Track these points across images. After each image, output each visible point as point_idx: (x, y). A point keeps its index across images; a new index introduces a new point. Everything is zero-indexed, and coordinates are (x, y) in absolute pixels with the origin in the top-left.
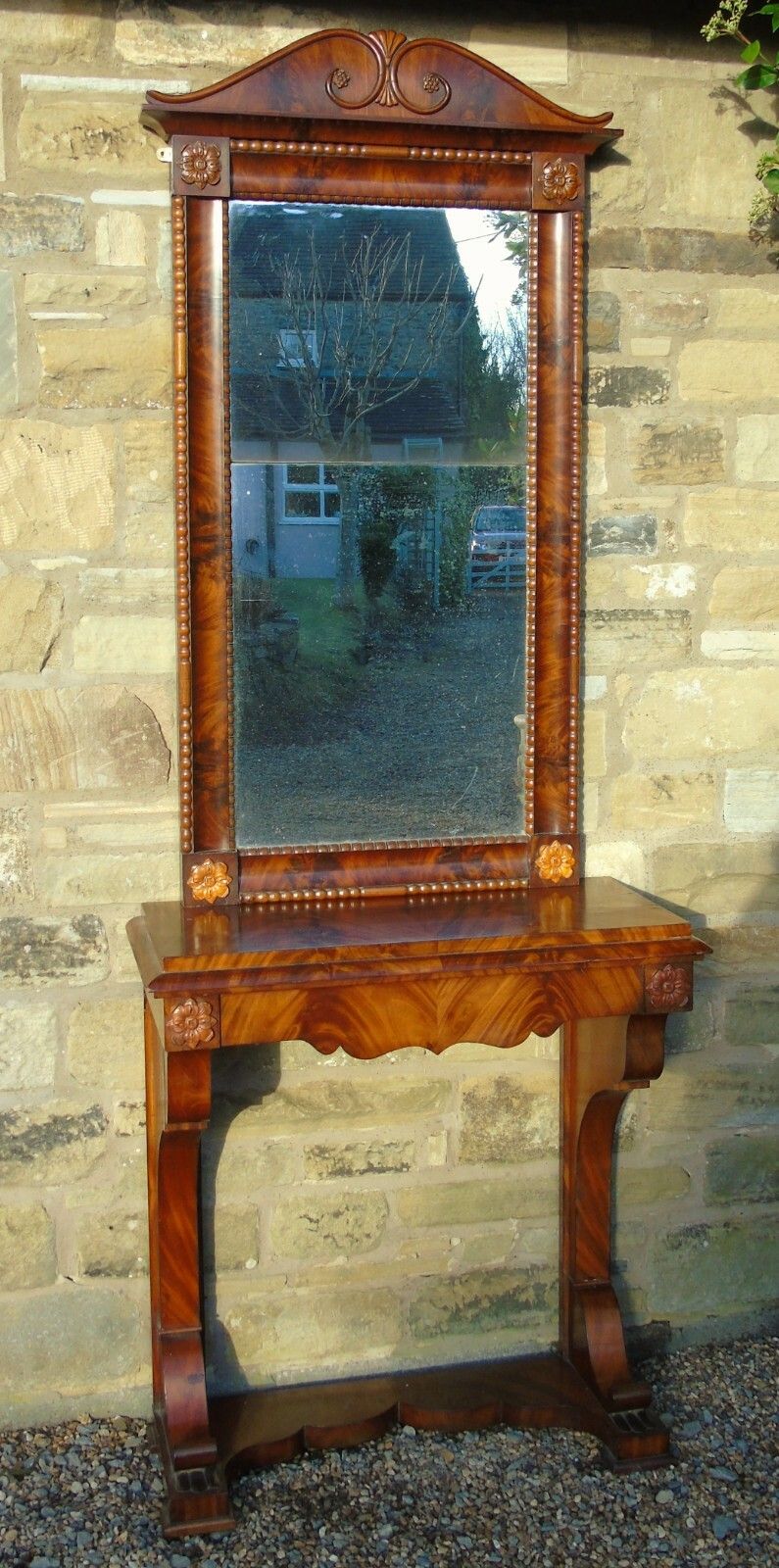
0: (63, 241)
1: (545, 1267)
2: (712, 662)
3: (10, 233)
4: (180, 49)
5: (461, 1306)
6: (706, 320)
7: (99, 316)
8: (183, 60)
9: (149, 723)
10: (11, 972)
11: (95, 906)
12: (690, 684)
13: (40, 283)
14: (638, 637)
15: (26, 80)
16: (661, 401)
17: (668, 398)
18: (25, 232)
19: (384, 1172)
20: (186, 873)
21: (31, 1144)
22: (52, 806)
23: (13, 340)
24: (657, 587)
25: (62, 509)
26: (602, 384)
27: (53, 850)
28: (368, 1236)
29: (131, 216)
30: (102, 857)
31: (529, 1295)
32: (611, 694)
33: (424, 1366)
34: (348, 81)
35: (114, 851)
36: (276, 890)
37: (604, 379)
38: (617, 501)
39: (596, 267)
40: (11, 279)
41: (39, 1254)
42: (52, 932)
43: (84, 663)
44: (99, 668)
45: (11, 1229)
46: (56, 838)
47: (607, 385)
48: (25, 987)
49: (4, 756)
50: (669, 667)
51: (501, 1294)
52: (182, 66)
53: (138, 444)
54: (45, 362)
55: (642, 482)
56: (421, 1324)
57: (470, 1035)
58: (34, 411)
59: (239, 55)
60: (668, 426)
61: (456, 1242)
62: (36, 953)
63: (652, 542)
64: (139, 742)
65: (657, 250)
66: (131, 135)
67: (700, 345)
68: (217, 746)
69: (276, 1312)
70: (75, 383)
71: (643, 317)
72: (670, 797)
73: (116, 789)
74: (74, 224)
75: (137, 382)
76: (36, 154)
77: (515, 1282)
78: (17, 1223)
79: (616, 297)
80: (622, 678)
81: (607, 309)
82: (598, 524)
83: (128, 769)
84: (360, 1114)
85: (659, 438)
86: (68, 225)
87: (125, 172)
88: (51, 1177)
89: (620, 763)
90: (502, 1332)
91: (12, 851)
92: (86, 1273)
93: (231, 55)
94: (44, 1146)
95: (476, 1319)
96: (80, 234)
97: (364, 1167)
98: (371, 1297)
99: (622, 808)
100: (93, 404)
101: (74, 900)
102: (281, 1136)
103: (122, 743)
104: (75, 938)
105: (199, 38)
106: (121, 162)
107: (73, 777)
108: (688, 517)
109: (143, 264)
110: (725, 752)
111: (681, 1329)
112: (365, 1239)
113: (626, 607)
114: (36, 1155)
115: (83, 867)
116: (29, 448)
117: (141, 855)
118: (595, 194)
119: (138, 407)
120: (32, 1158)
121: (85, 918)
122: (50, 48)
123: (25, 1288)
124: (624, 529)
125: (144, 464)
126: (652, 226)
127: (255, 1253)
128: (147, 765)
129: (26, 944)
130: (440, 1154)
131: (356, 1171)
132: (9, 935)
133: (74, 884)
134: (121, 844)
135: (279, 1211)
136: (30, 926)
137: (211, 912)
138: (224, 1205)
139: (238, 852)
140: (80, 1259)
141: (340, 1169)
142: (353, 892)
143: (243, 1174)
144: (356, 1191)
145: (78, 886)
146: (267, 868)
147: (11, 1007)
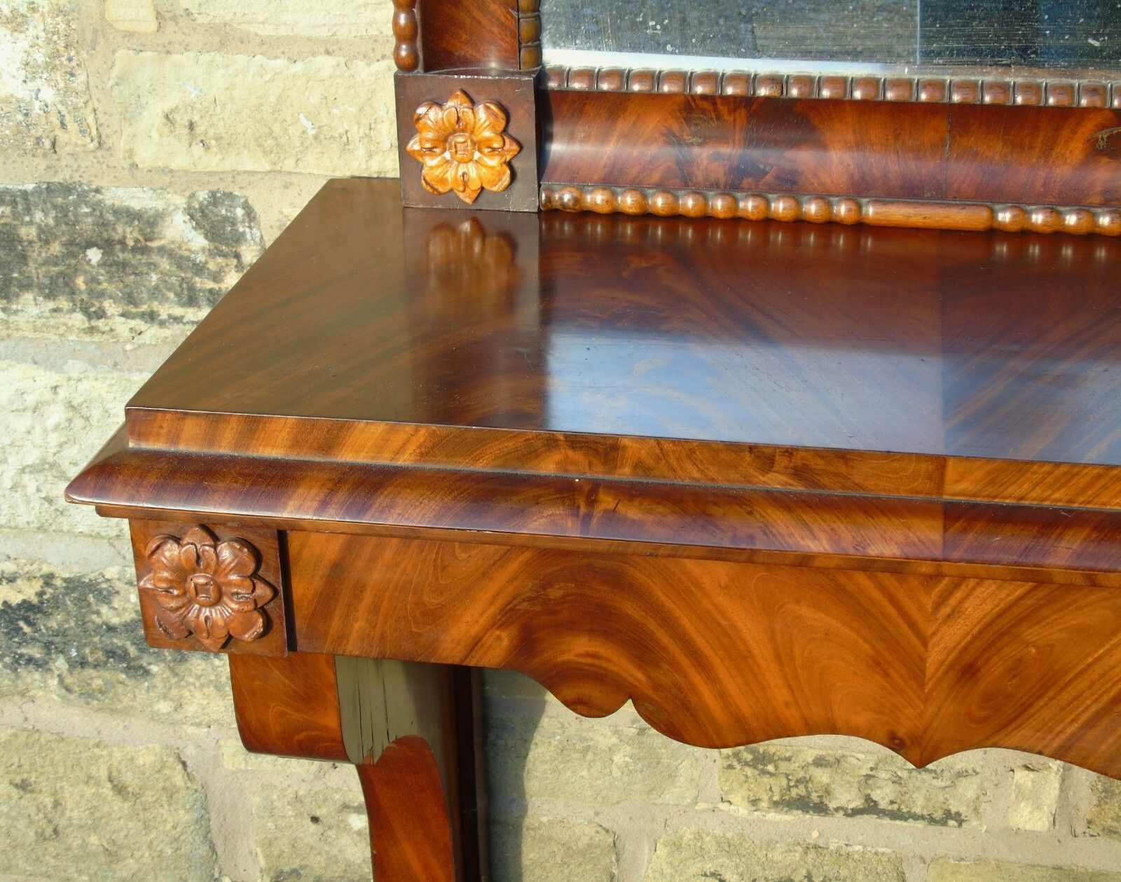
10: (63, 303)
11: (235, 174)
19: (906, 819)
20: (407, 125)
27: (129, 35)
30: (241, 59)
35: (268, 46)
36: (636, 186)
41: (176, 840)
42: (149, 223)
45: (120, 790)
46: (133, 6)
48: (97, 338)
57: (1024, 733)
62: (115, 267)
78: (128, 778)
88: (191, 710)
91: (36, 29)
97: (858, 803)
101: (182, 157)
104: (198, 241)
114: (154, 668)
115: (197, 78)
117: (329, 62)
120: (147, 672)
121: (215, 199)
129: (90, 244)
130: (1039, 807)
131: (837, 810)
132: (51, 222)
133: (182, 119)
134: (282, 31)
135: (662, 851)
136: (97, 206)
137: (466, 227)
138: (545, 819)
139: (541, 77)
140: (262, 862)
141: (801, 798)
142: (842, 210)
143: (585, 773)
144: (833, 847)
145: (191, 126)
146: (622, 126)
147: (75, 375)
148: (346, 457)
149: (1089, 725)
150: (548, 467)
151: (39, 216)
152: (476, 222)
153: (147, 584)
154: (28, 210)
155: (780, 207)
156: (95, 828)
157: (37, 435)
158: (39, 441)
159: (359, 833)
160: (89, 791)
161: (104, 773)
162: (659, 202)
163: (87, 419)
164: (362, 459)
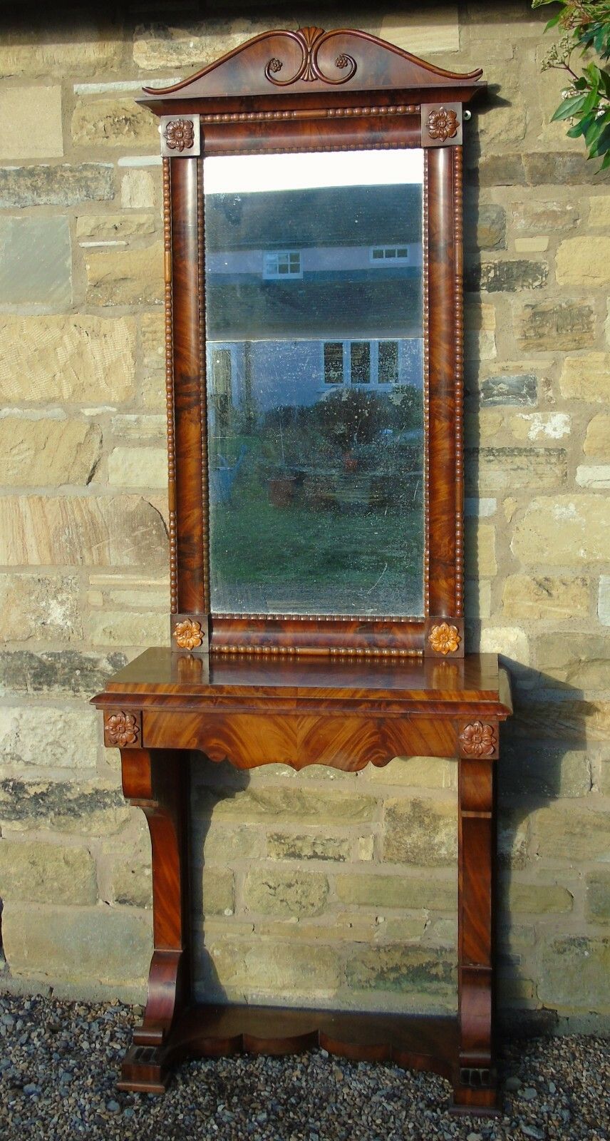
0: (100, 193)
1: (451, 951)
2: (585, 490)
3: (66, 190)
4: (175, 56)
5: (385, 969)
6: (578, 222)
7: (124, 243)
8: (177, 64)
9: (157, 521)
10: (67, 688)
11: (122, 647)
12: (567, 507)
13: (86, 224)
14: (522, 469)
15: (76, 88)
16: (541, 286)
17: (546, 284)
18: (76, 190)
19: (326, 859)
20: (173, 628)
21: (80, 806)
22: (95, 576)
23: (69, 262)
24: (537, 430)
25: (100, 374)
26: (492, 274)
27: (94, 606)
28: (313, 905)
29: (144, 174)
30: (126, 613)
31: (439, 970)
32: (500, 512)
33: (357, 1009)
34: (280, 66)
35: (135, 609)
36: (236, 645)
37: (493, 271)
38: (504, 364)
39: (485, 186)
40: (68, 221)
41: (85, 882)
42: (95, 662)
43: (115, 479)
44: (125, 483)
45: (67, 863)
46: (96, 599)
47: (495, 276)
48: (76, 698)
49: (63, 541)
50: (551, 493)
51: (415, 965)
52: (177, 68)
53: (150, 329)
54: (89, 275)
55: (525, 349)
56: (355, 978)
57: (321, 760)
58: (84, 309)
59: (215, 56)
60: (547, 305)
61: (381, 920)
62: (84, 676)
63: (533, 396)
64: (150, 534)
65: (533, 169)
66: (143, 119)
67: (574, 241)
68: (196, 539)
69: (246, 950)
70: (109, 289)
71: (523, 221)
72: (550, 594)
73: (136, 567)
74: (107, 182)
75: (149, 286)
76: (82, 137)
77: (427, 958)
78: (70, 858)
79: (502, 208)
80: (509, 501)
81: (494, 218)
82: (488, 382)
83: (144, 552)
84: (306, 814)
85: (537, 314)
86: (103, 182)
87: (139, 143)
88: (94, 830)
89: (508, 567)
90: (420, 995)
91: (68, 605)
92: (117, 900)
93: (210, 56)
94: (88, 809)
95: (397, 981)
96: (111, 188)
97: (311, 853)
98: (316, 950)
99: (511, 601)
100: (120, 303)
101: (107, 642)
102: (250, 823)
103: (140, 535)
104: (110, 668)
105: (188, 47)
106: (136, 137)
107: (108, 557)
108: (564, 375)
109: (152, 205)
110: (597, 561)
111: (568, 1019)
112: (310, 907)
113: (512, 446)
114: (83, 814)
115: (113, 619)
116: (80, 334)
117: (151, 614)
118: (482, 131)
119: (149, 304)
120: (80, 816)
121: (115, 654)
122: (90, 65)
123: (77, 904)
124: (510, 385)
125: (155, 343)
126: (530, 152)
127: (231, 904)
128: (156, 551)
129: (77, 669)
130: (368, 851)
131: (305, 856)
132: (66, 662)
133: (108, 631)
134: (139, 605)
135: (249, 877)
136: (80, 657)
137: (189, 657)
138: (210, 867)
139: (210, 615)
140: (114, 891)
141: (293, 852)
142: (291, 650)
143: (223, 847)
144: (304, 871)
145: (111, 632)
146: (231, 628)
147: (67, 711)
148: (158, 693)
149: (336, 756)
150: (206, 694)
151: (62, 660)
152: (191, 656)
153: (107, 728)
154: (59, 659)
155: (275, 650)
156: (56, 879)
157: (53, 732)
158: (54, 733)
159: (148, 876)
160: (56, 864)
161: (62, 857)
162: (242, 649)
163: (70, 726)
164: (162, 693)
